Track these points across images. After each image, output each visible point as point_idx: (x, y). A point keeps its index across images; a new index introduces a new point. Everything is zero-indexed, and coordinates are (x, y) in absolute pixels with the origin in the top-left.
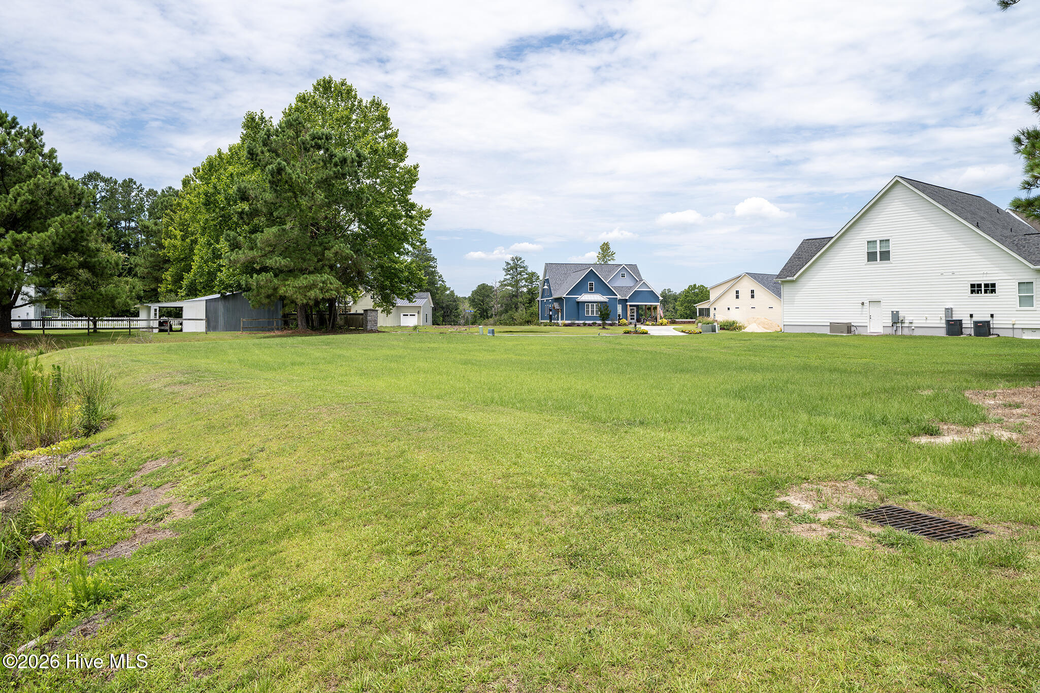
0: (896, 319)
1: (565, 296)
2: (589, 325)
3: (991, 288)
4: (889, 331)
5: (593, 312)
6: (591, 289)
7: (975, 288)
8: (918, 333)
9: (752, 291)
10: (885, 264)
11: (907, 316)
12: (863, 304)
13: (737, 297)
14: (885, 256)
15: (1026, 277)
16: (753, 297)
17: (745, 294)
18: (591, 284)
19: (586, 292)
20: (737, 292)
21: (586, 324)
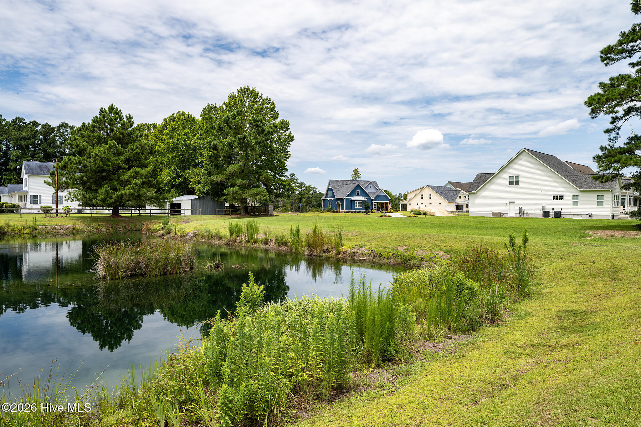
0: (521, 211)
1: (345, 197)
3: (561, 198)
4: (518, 216)
5: (359, 206)
6: (358, 194)
7: (555, 198)
8: (530, 216)
9: (430, 195)
10: (517, 186)
11: (526, 209)
12: (507, 204)
13: (422, 198)
14: (517, 183)
15: (576, 194)
16: (430, 198)
17: (426, 196)
18: (358, 192)
19: (356, 196)
20: (422, 195)
21: (356, 212)
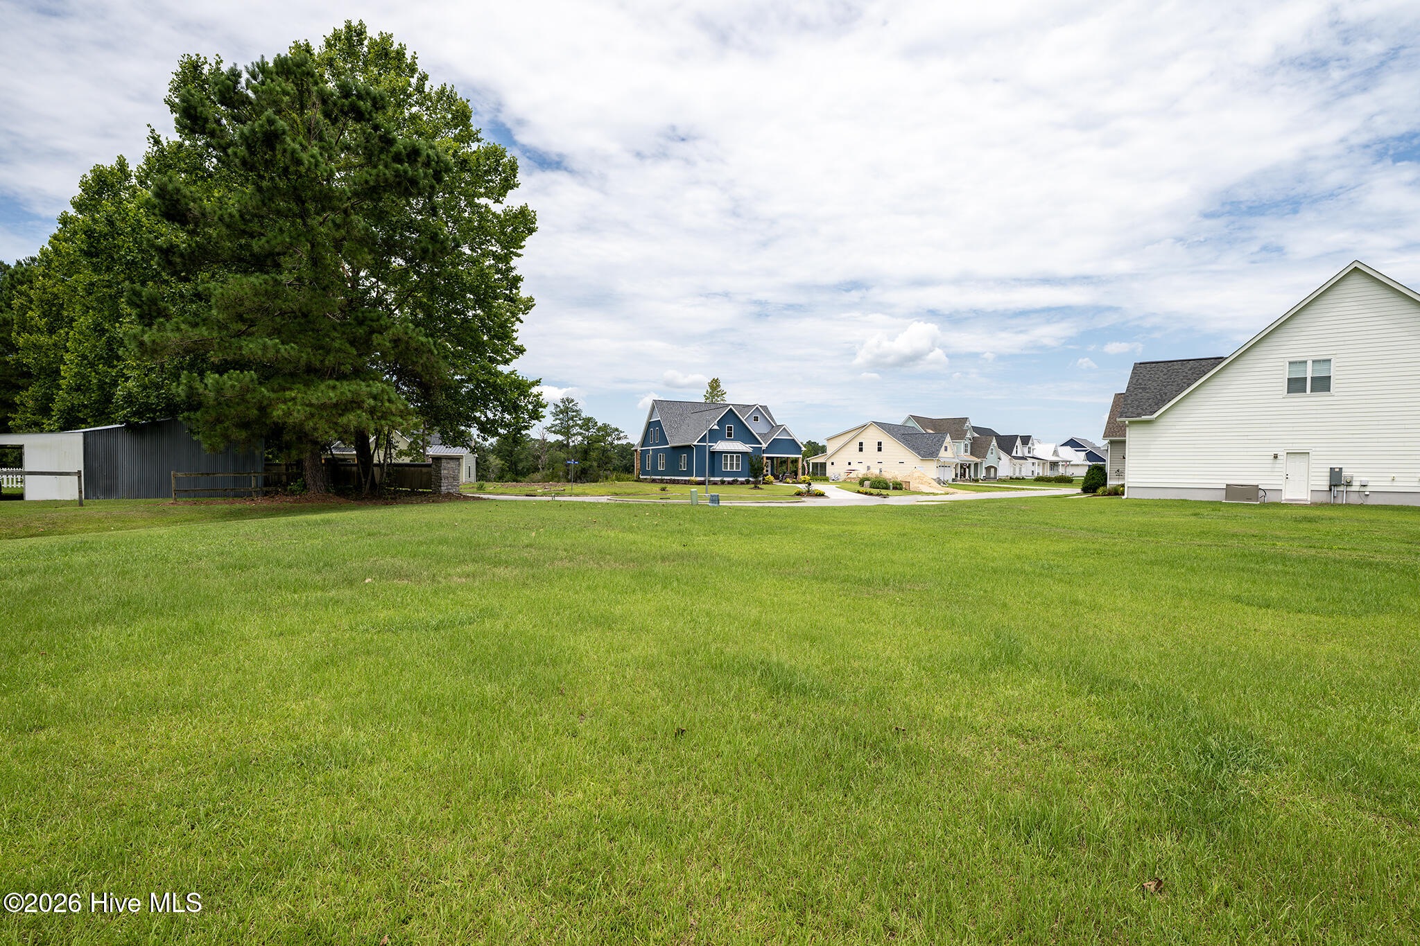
0: (1336, 479)
1: (695, 443)
2: (729, 483)
4: (1323, 498)
5: (732, 465)
6: (730, 435)
8: (1372, 501)
9: (880, 444)
10: (1321, 397)
11: (1357, 473)
12: (1276, 457)
13: (861, 450)
14: (1322, 384)
16: (880, 449)
17: (870, 447)
18: (730, 428)
19: (724, 439)
20: (861, 444)
21: (725, 481)
